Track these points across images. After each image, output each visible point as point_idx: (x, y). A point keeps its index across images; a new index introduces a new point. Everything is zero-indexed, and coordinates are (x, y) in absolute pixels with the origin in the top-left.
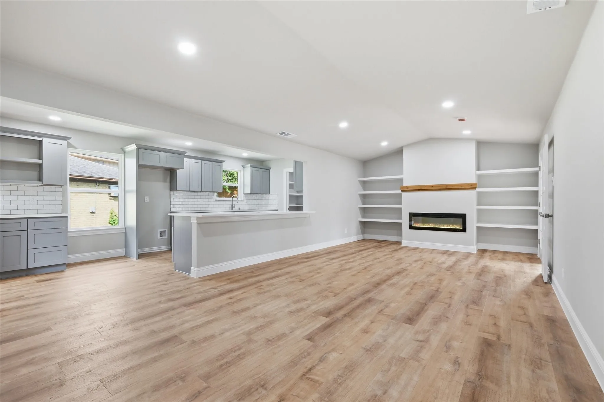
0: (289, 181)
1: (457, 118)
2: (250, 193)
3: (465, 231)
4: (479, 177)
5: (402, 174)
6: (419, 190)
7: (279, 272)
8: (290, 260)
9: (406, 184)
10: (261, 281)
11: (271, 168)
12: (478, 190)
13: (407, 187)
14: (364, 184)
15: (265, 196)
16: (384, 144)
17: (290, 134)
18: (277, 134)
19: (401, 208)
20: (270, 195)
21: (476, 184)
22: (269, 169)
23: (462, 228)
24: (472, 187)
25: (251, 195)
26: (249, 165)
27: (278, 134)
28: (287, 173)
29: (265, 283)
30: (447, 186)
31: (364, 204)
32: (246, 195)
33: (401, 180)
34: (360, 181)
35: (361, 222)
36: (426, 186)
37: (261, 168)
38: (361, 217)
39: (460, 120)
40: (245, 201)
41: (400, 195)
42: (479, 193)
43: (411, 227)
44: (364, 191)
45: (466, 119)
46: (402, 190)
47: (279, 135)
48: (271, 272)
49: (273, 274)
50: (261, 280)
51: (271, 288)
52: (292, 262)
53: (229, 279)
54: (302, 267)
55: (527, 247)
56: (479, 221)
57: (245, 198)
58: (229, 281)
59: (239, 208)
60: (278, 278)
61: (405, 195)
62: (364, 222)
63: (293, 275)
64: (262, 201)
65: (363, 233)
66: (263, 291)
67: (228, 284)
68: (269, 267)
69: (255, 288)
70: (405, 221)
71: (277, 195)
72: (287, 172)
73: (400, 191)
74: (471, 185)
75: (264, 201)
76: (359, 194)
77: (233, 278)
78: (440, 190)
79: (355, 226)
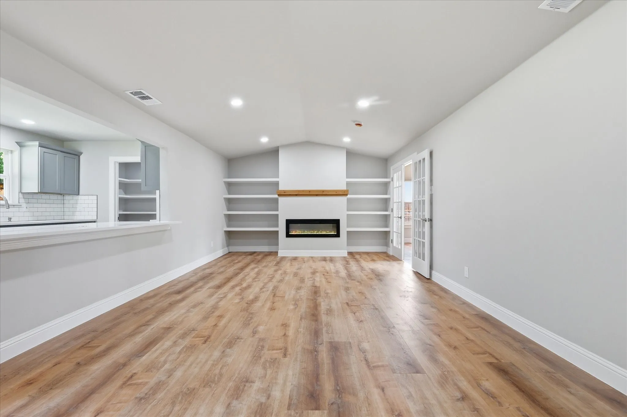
0: (120, 177)
1: (354, 122)
2: (41, 193)
3: (339, 236)
4: (348, 184)
5: (278, 177)
6: (296, 195)
7: (148, 332)
8: (152, 301)
9: (282, 188)
10: (124, 365)
11: (81, 153)
12: (349, 196)
13: (285, 191)
14: (229, 185)
15: (67, 197)
16: (264, 140)
17: (150, 98)
18: (126, 92)
19: (277, 215)
20: (80, 197)
21: (347, 191)
22: (77, 155)
23: (335, 234)
24: (344, 194)
25: (39, 196)
26: (37, 143)
27: (128, 93)
28: (115, 164)
29: (137, 366)
30: (323, 191)
31: (228, 210)
32: (26, 196)
33: (277, 184)
34: (225, 182)
35: (225, 231)
36: (303, 191)
37: (61, 152)
38: (226, 227)
39: (357, 124)
40: (24, 205)
41: (276, 200)
42: (348, 199)
43: (288, 235)
44: (229, 194)
45: (362, 124)
46: (278, 195)
47: (131, 94)
48: (132, 335)
49: (139, 339)
50: (122, 361)
51: (160, 375)
52: (158, 305)
53: (30, 383)
54: (183, 311)
55: (381, 247)
56: (348, 226)
57: (22, 200)
58: (33, 390)
59: (10, 219)
60: (157, 346)
61: (282, 200)
62: (229, 231)
63: (179, 331)
64: (62, 206)
65: (228, 245)
66: (145, 389)
67: (33, 399)
68: (119, 324)
69: (121, 387)
70: (282, 229)
71: (95, 197)
72: (115, 162)
73: (276, 196)
74: (344, 191)
75: (66, 205)
76: (224, 198)
77: (41, 374)
78: (317, 195)
79: (220, 238)
